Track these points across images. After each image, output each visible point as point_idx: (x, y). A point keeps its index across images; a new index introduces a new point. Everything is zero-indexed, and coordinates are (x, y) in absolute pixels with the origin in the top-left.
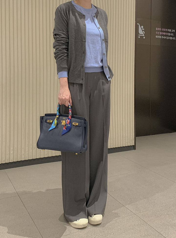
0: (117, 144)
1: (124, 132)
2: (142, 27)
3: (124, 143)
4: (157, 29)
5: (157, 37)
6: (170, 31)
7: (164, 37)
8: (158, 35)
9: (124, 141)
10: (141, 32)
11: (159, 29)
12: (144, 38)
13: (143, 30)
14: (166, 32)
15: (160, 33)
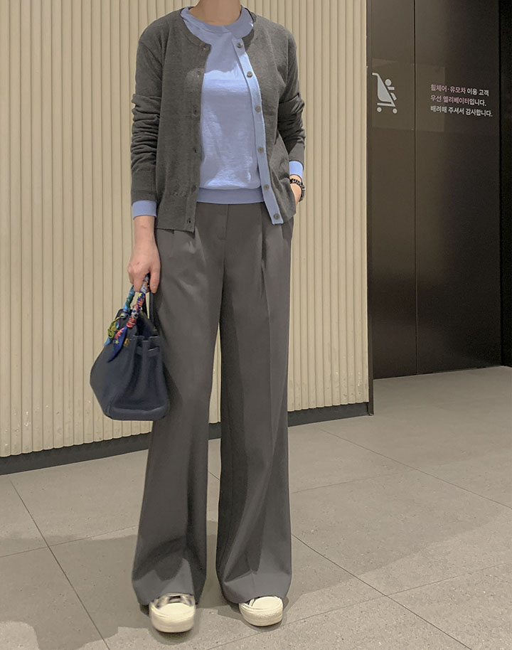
4: (433, 88)
5: (433, 108)
6: (475, 92)
7: (457, 110)
8: (437, 104)
10: (385, 97)
11: (440, 88)
14: (461, 95)
15: (442, 97)
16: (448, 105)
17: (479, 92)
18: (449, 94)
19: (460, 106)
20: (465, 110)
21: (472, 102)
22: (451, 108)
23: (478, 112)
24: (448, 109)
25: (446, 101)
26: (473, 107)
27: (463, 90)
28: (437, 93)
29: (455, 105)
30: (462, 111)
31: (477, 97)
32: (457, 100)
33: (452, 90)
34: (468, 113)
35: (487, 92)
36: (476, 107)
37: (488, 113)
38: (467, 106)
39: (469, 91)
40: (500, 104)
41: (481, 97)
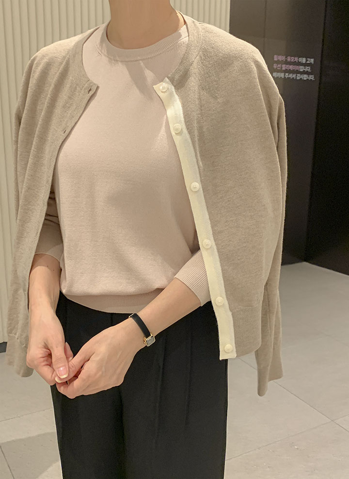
4: (276, 58)
5: (274, 75)
6: (304, 61)
7: (291, 76)
8: (277, 71)
11: (280, 58)
14: (294, 63)
15: (281, 66)
16: (286, 71)
17: (307, 60)
18: (287, 63)
19: (293, 72)
20: (296, 76)
21: (302, 69)
22: (287, 74)
23: (305, 77)
24: (285, 75)
25: (284, 69)
27: (296, 59)
28: (278, 62)
29: (290, 72)
30: (294, 76)
31: (305, 65)
32: (291, 67)
33: (289, 60)
34: (298, 78)
35: (312, 61)
36: (304, 73)
37: (312, 77)
38: (298, 72)
39: (300, 60)
40: (321, 71)
41: (308, 65)
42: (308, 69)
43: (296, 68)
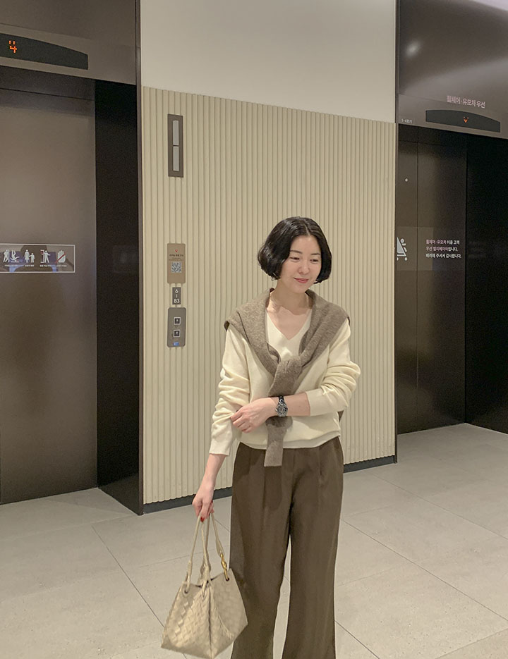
0: (366, 455)
1: (378, 435)
2: (402, 240)
3: (378, 451)
4: (428, 243)
5: (427, 255)
6: (451, 243)
7: (441, 255)
8: (429, 252)
9: (378, 448)
10: (401, 250)
11: (431, 242)
12: (406, 259)
13: (403, 246)
14: (444, 245)
15: (433, 248)
16: (436, 252)
17: (454, 242)
18: (436, 245)
19: (443, 252)
20: (446, 255)
21: (450, 249)
22: (438, 254)
23: (453, 256)
24: (436, 255)
25: (435, 250)
26: (450, 253)
27: (445, 242)
28: (430, 245)
29: (440, 252)
30: (444, 256)
31: (452, 246)
32: (441, 249)
33: (439, 243)
34: (447, 257)
35: (458, 241)
36: (452, 252)
37: (459, 256)
38: (447, 252)
39: (448, 242)
40: (467, 249)
41: (455, 246)
42: (455, 249)
43: (446, 249)
